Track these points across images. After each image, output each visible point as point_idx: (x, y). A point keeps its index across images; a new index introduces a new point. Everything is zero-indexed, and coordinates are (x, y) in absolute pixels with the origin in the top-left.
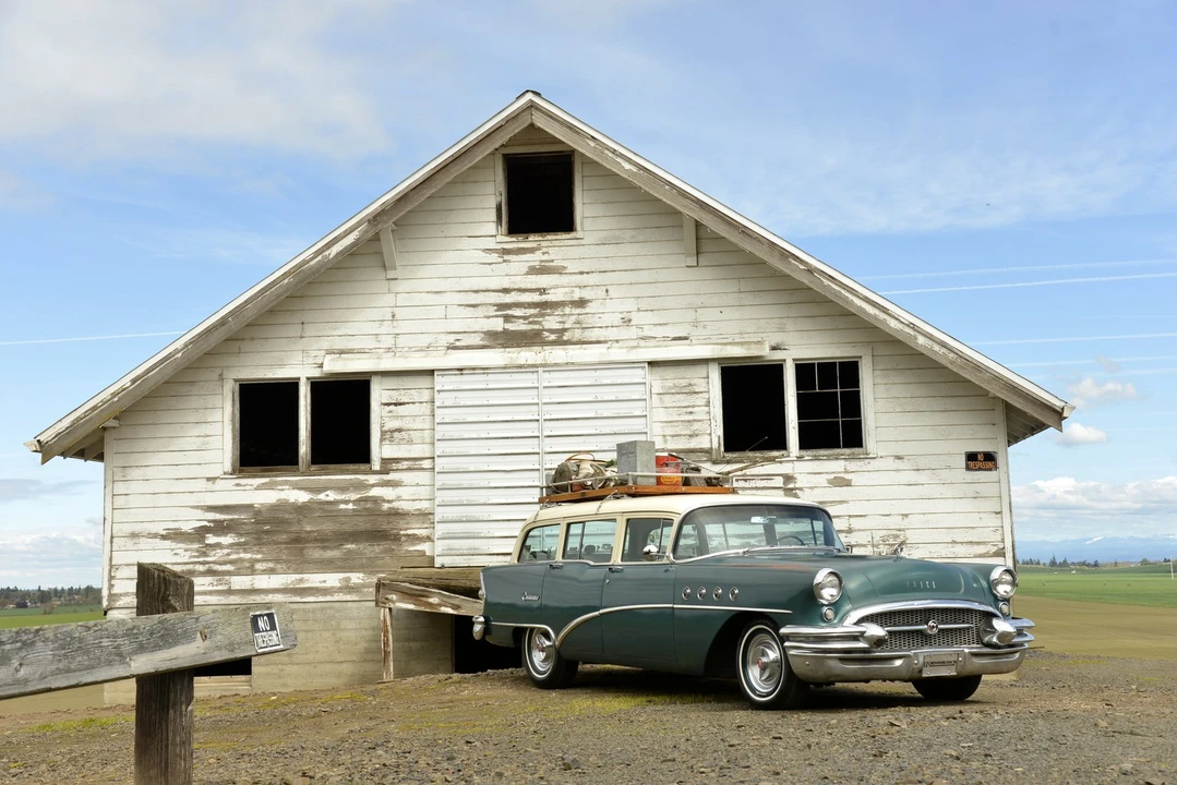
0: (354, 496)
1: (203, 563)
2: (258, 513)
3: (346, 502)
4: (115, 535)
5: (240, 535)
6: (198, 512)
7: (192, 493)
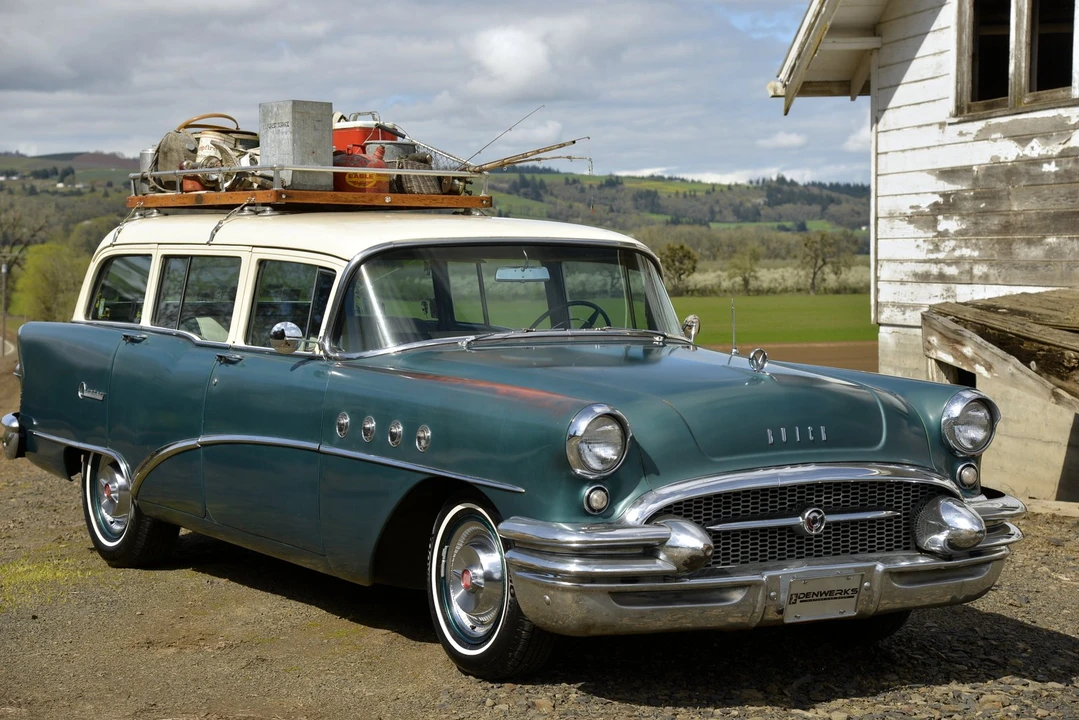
0: (1055, 149)
1: (937, 262)
2: (976, 180)
3: (1048, 159)
4: (879, 215)
5: (963, 217)
6: (932, 179)
7: (928, 148)
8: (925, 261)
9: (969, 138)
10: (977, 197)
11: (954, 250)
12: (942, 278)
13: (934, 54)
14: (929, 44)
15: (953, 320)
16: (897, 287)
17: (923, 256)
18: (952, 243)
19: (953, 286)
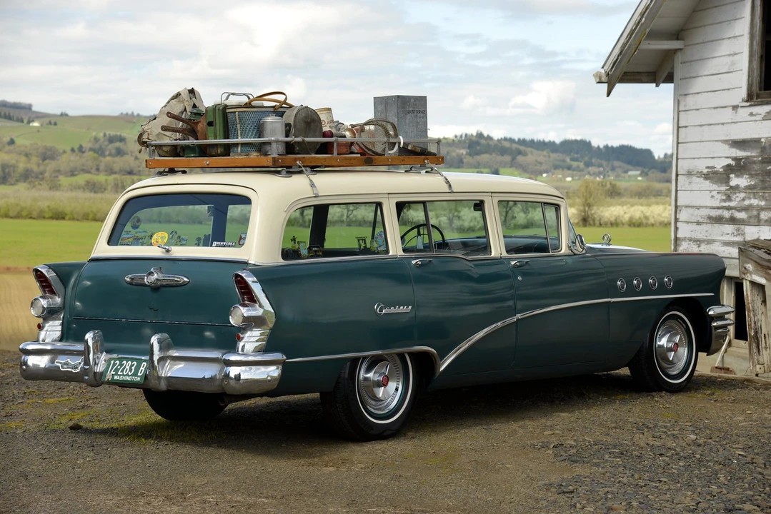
2: (763, 149)
4: (679, 173)
5: (752, 176)
6: (726, 147)
7: (723, 124)
8: (718, 208)
9: (758, 118)
10: (763, 162)
11: (744, 200)
12: (733, 220)
13: (729, 55)
14: (725, 48)
15: (766, 252)
16: (695, 227)
17: (716, 204)
18: (742, 195)
19: (742, 227)
